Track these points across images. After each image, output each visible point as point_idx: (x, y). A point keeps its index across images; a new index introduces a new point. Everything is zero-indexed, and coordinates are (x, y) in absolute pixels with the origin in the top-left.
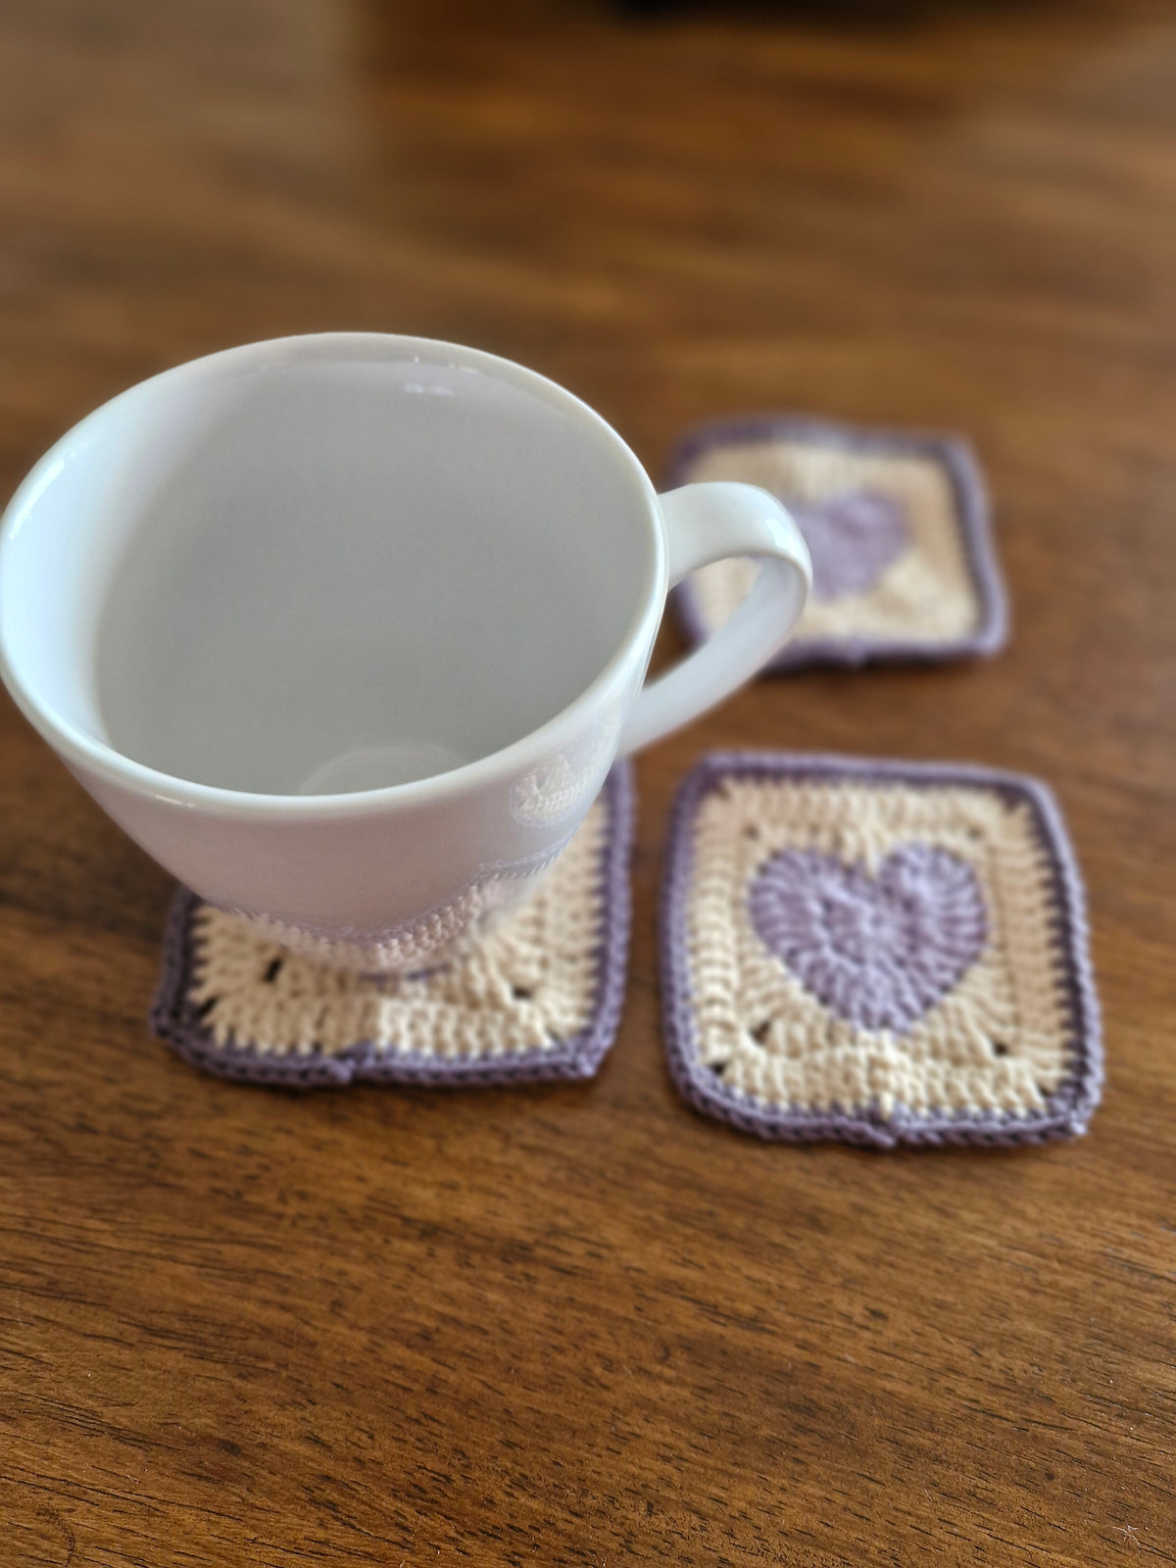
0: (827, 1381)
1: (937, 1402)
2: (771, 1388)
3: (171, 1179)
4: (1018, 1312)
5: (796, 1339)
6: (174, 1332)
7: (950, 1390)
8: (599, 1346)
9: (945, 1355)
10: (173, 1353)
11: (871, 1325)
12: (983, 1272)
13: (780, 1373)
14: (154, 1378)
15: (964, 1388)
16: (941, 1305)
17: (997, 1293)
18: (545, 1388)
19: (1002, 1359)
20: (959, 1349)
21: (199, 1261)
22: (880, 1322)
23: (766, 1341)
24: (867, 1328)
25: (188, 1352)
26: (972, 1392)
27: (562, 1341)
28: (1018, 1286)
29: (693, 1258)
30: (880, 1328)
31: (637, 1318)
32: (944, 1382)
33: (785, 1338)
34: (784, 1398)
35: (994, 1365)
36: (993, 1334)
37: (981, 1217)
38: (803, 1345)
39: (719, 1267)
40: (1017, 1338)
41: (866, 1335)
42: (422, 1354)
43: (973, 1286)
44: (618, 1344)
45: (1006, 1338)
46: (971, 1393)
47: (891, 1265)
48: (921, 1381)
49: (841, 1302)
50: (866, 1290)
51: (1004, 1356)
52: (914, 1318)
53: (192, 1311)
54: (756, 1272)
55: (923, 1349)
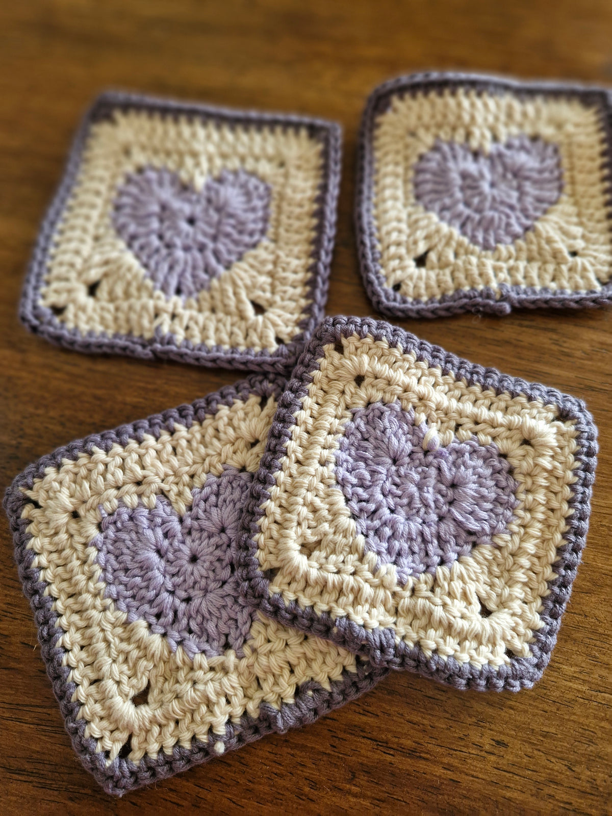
0: (464, 792)
1: (541, 804)
2: (426, 798)
3: (12, 664)
4: (602, 739)
5: (442, 763)
6: (24, 771)
7: (550, 796)
8: (307, 773)
9: (549, 771)
10: (25, 785)
11: (496, 752)
12: (577, 710)
13: (432, 787)
14: (15, 802)
15: (561, 795)
16: (546, 735)
17: (588, 726)
18: (271, 802)
19: (589, 773)
20: (558, 766)
21: (35, 721)
22: (502, 749)
23: (422, 765)
24: (493, 754)
25: (34, 784)
26: (568, 797)
27: (280, 769)
28: (602, 719)
29: (370, 709)
30: (502, 754)
31: (332, 753)
32: (547, 790)
33: (435, 762)
34: (435, 805)
35: (583, 777)
36: (583, 755)
37: (577, 669)
38: (448, 767)
39: (389, 715)
40: (600, 757)
41: (493, 758)
42: (188, 781)
43: (569, 720)
44: (319, 770)
45: (591, 758)
46: (565, 797)
47: (511, 708)
48: (531, 790)
49: (475, 737)
50: (493, 726)
51: (590, 771)
52: (527, 745)
53: (35, 756)
54: (416, 718)
55: (532, 767)
